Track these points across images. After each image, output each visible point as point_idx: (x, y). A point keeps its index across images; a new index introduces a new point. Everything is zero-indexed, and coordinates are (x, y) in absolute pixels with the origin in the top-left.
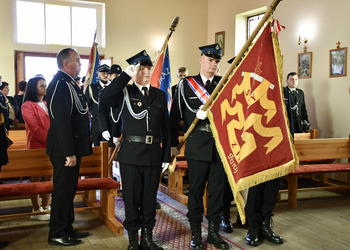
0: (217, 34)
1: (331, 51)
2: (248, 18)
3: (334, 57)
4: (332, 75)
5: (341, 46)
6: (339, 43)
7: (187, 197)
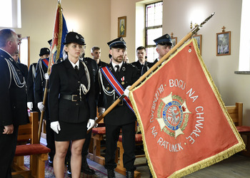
0: (120, 18)
1: (218, 34)
2: (146, 5)
3: (220, 39)
4: (218, 54)
5: (226, 30)
6: (224, 28)
7: (104, 158)
